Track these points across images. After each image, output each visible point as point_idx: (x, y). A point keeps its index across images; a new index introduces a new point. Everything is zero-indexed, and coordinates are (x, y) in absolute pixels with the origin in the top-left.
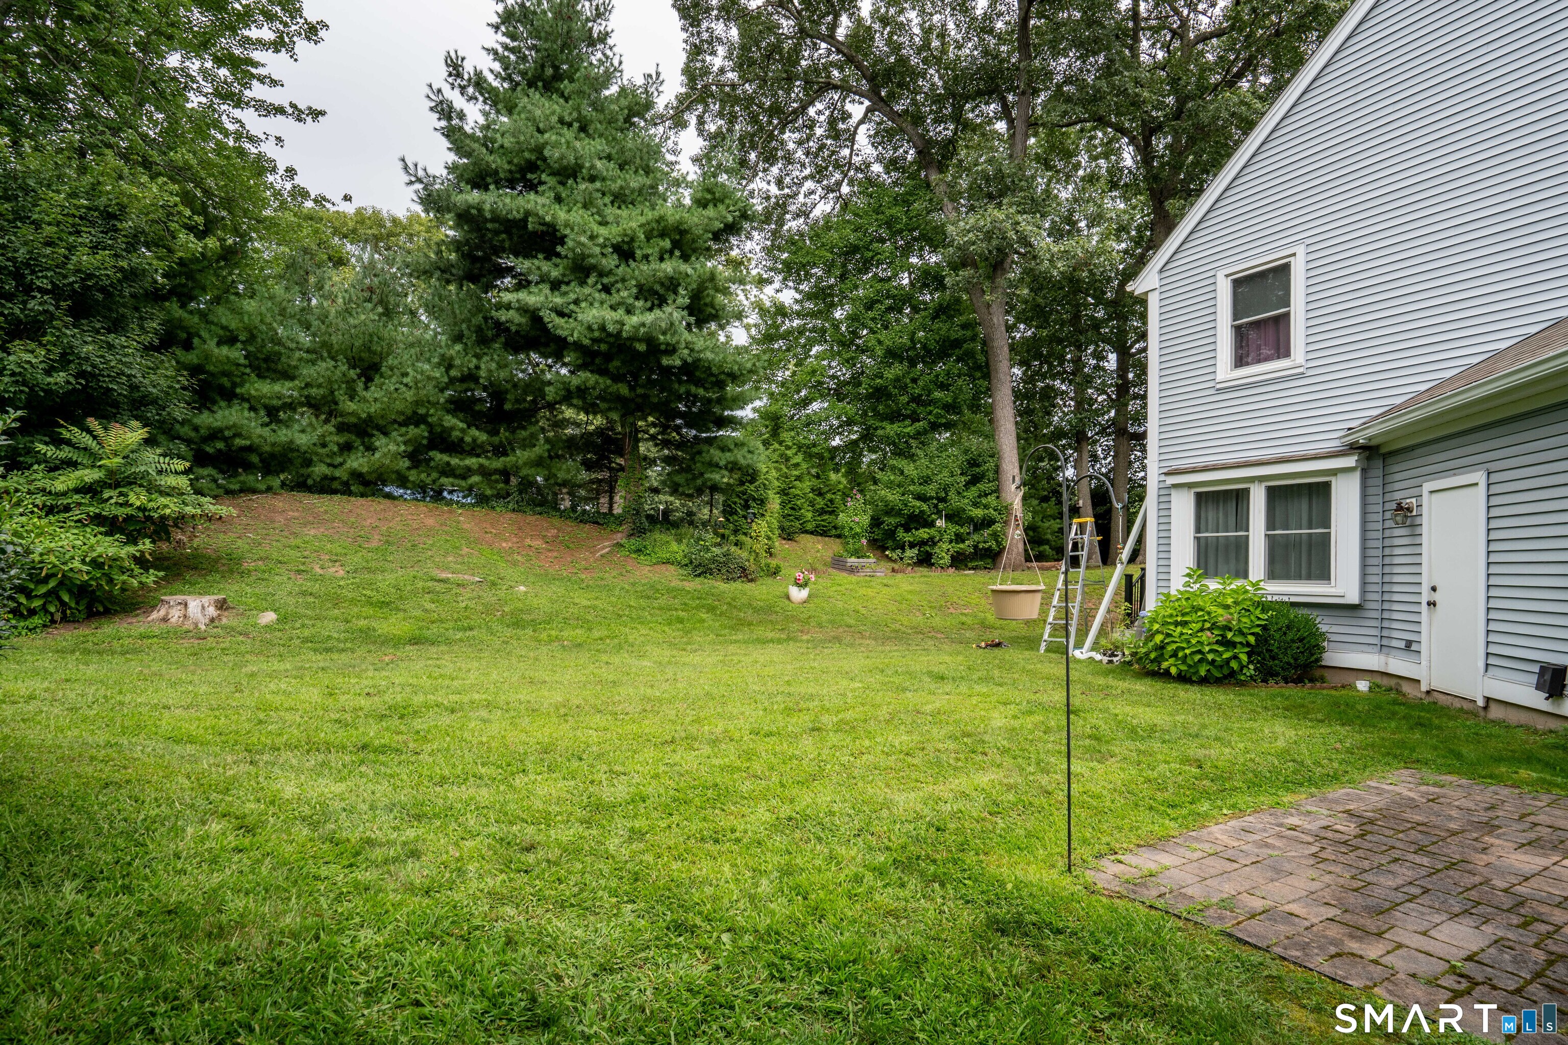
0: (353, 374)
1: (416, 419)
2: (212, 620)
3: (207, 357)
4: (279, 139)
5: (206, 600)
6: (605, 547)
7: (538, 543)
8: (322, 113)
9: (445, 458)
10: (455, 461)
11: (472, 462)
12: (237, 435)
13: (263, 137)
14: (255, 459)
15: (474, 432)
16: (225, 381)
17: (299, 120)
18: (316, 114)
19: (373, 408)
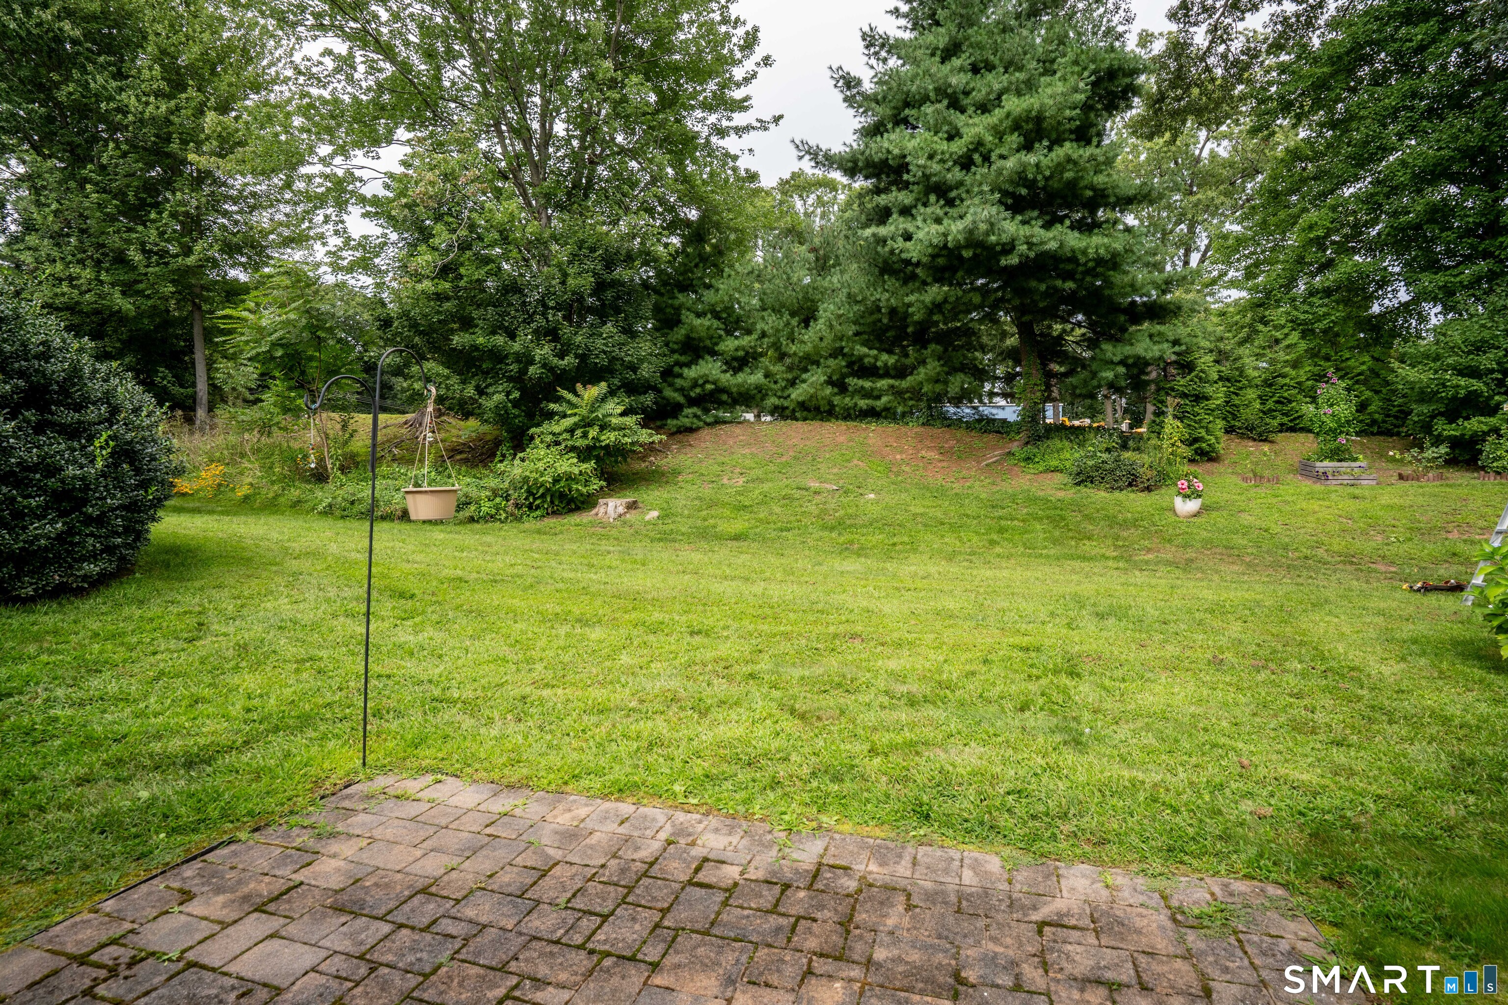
0: (794, 322)
1: (837, 352)
2: (620, 516)
3: (692, 329)
4: (750, 150)
5: (619, 502)
6: (994, 456)
7: (933, 455)
8: (781, 117)
9: (861, 382)
10: (867, 384)
11: (883, 383)
12: (707, 382)
13: (739, 153)
14: (725, 397)
15: (885, 357)
16: (708, 343)
17: (766, 129)
18: (777, 119)
19: (808, 348)
